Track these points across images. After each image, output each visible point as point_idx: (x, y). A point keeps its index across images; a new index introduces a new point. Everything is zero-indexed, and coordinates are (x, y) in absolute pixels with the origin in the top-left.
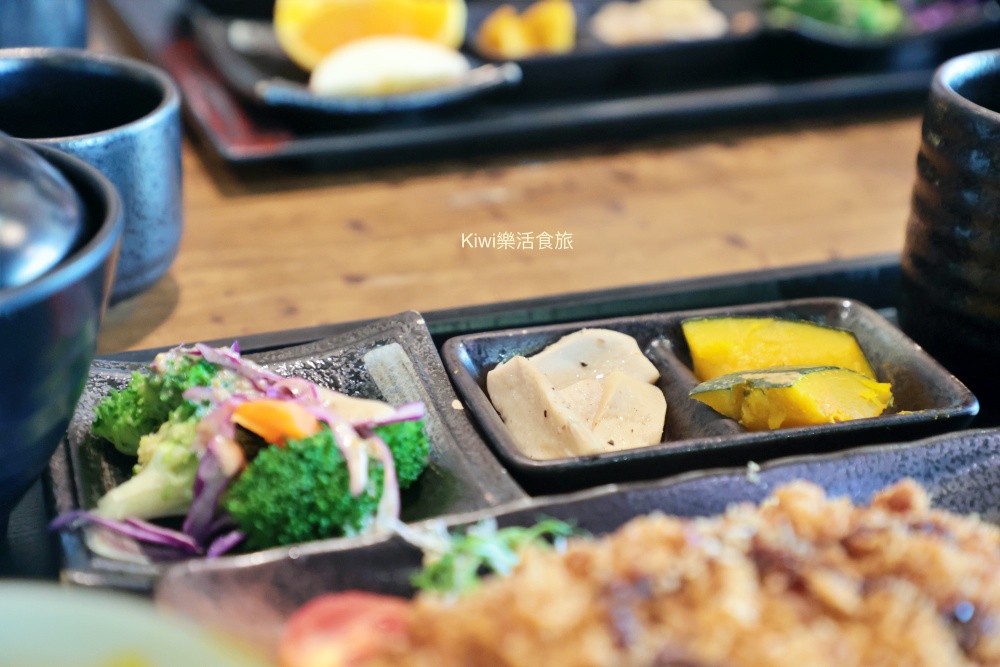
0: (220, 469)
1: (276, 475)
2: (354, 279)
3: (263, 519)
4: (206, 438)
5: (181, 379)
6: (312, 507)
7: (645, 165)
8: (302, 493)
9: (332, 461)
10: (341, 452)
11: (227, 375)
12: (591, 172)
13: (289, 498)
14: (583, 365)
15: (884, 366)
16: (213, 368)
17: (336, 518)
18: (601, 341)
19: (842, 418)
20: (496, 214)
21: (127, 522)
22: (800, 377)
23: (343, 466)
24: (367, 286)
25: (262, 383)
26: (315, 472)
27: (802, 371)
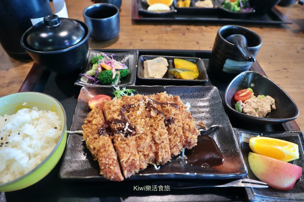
0: (98, 72)
1: (103, 74)
2: (142, 40)
3: (101, 80)
4: (98, 67)
5: (99, 58)
6: (107, 79)
7: (192, 28)
8: (106, 78)
9: (111, 74)
10: (112, 73)
11: (104, 58)
12: (183, 28)
13: (104, 78)
14: (158, 62)
15: (201, 70)
16: (103, 57)
17: (111, 81)
18: (162, 59)
19: (187, 79)
20: (167, 32)
21: (88, 76)
22: (182, 72)
23: (112, 75)
24: (143, 42)
25: (108, 60)
26: (108, 75)
27: (183, 71)
